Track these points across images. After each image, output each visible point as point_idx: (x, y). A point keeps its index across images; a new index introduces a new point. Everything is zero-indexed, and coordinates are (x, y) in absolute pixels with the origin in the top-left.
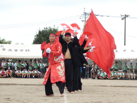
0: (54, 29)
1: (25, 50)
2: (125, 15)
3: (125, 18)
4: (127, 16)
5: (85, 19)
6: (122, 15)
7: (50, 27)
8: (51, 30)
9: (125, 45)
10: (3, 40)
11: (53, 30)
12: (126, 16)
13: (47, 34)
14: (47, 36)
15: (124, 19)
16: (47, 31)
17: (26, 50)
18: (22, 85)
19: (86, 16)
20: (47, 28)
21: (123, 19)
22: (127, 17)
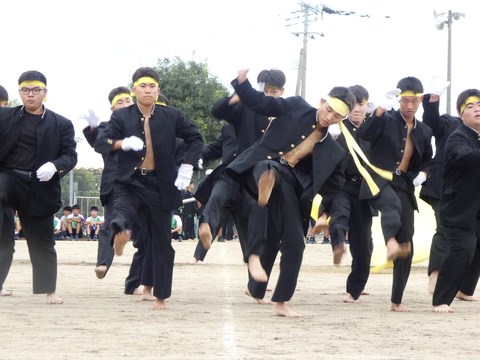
0: (193, 65)
2: (450, 11)
3: (449, 22)
4: (457, 16)
5: (306, 25)
7: (177, 58)
8: (181, 66)
11: (188, 67)
12: (453, 16)
13: (168, 83)
14: (168, 87)
15: (446, 25)
16: (166, 70)
19: (307, 15)
20: (167, 61)
21: (441, 27)
22: (457, 18)
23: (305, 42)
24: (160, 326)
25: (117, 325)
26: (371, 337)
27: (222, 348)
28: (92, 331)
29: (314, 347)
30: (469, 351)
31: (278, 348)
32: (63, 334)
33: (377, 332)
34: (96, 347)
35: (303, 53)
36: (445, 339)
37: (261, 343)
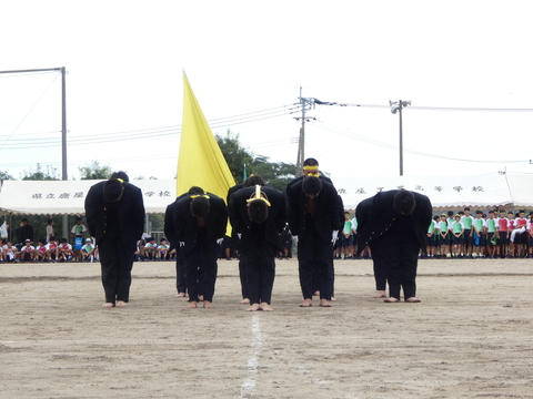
0: (228, 140)
1: (157, 193)
2: (400, 101)
3: (400, 108)
4: (405, 104)
5: (303, 111)
6: (393, 101)
7: (218, 136)
9: (401, 174)
10: (105, 170)
11: (225, 142)
12: (403, 104)
15: (398, 111)
17: (161, 194)
18: (152, 278)
19: (303, 103)
21: (394, 112)
23: (303, 124)
24: (209, 319)
25: (180, 319)
26: (351, 324)
27: (251, 334)
28: (164, 324)
29: (313, 331)
30: (417, 331)
31: (288, 333)
32: (144, 326)
33: (355, 320)
34: (166, 335)
35: (302, 131)
36: (401, 324)
37: (277, 329)
